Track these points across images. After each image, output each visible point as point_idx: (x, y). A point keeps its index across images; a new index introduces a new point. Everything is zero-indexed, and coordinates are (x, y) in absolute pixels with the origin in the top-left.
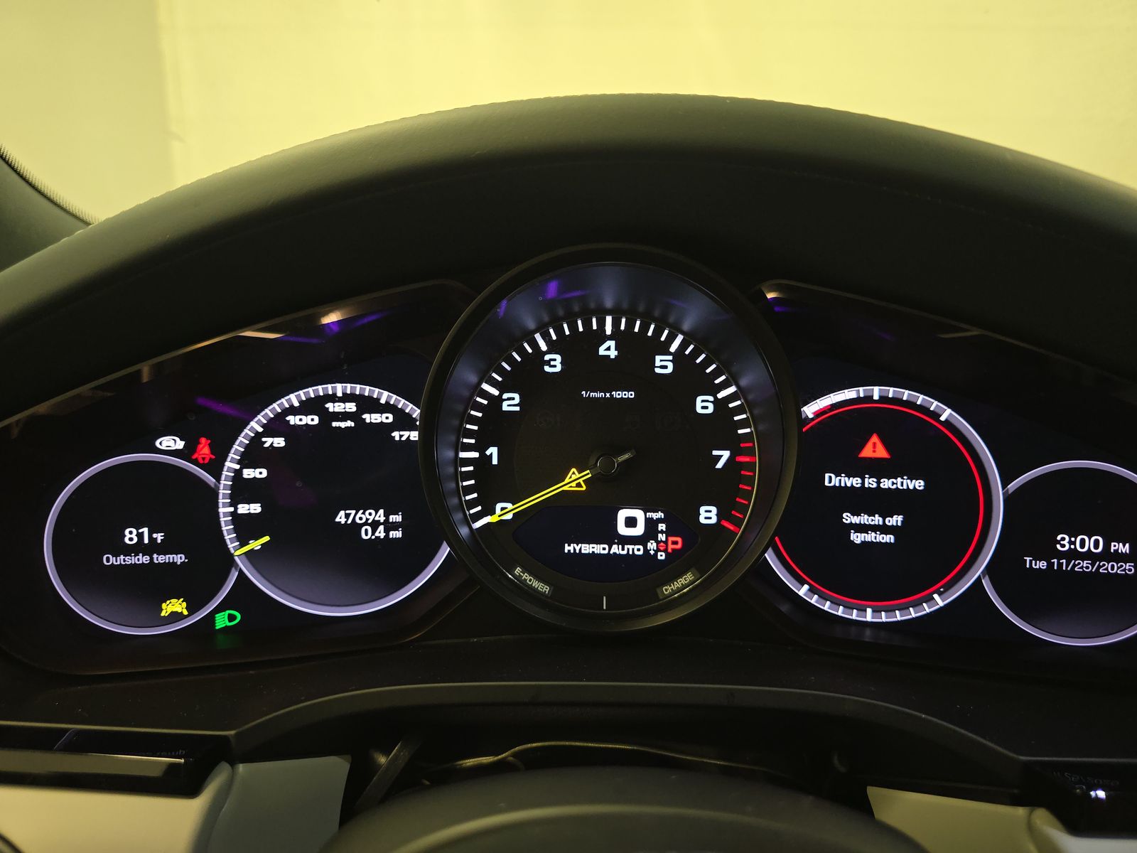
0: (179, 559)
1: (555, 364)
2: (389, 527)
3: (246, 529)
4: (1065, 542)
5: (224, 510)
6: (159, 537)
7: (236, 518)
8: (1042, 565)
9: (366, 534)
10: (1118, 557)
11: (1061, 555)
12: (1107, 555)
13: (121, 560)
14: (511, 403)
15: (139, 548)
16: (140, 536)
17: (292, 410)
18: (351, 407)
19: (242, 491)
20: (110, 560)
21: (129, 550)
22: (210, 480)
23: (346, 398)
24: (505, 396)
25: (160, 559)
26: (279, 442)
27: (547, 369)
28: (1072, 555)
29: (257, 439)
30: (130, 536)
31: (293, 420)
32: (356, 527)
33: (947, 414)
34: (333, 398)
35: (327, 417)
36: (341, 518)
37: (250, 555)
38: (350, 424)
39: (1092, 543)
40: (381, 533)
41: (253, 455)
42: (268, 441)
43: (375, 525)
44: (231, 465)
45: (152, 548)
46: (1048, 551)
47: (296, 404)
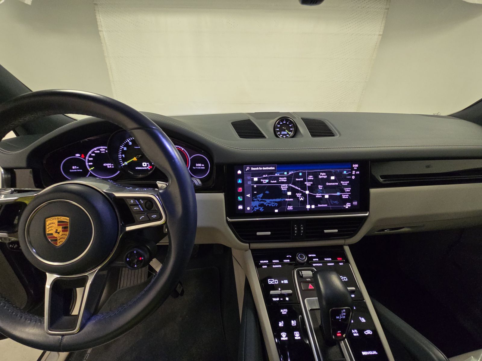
0: (81, 170)
1: (130, 143)
2: (112, 166)
3: (90, 166)
4: (197, 165)
5: (87, 164)
6: (78, 168)
7: (89, 165)
8: (195, 168)
9: (108, 167)
10: (203, 167)
11: (197, 167)
12: (202, 166)
13: (73, 171)
14: (125, 149)
15: (75, 169)
16: (75, 167)
17: (95, 150)
18: (104, 150)
19: (89, 161)
20: (71, 171)
21: (73, 169)
22: (84, 160)
23: (103, 149)
24: (124, 148)
25: (78, 170)
26: (94, 155)
27: (129, 144)
28: (198, 166)
29: (90, 155)
30: (73, 167)
31: (95, 152)
32: (107, 166)
33: (183, 149)
34: (101, 149)
35: (101, 151)
36: (104, 165)
37: (91, 170)
38: (104, 152)
39: (200, 165)
40: (110, 167)
41: (90, 156)
42: (92, 155)
43: (109, 166)
44: (87, 158)
45: (77, 169)
46: (195, 166)
47: (96, 150)
